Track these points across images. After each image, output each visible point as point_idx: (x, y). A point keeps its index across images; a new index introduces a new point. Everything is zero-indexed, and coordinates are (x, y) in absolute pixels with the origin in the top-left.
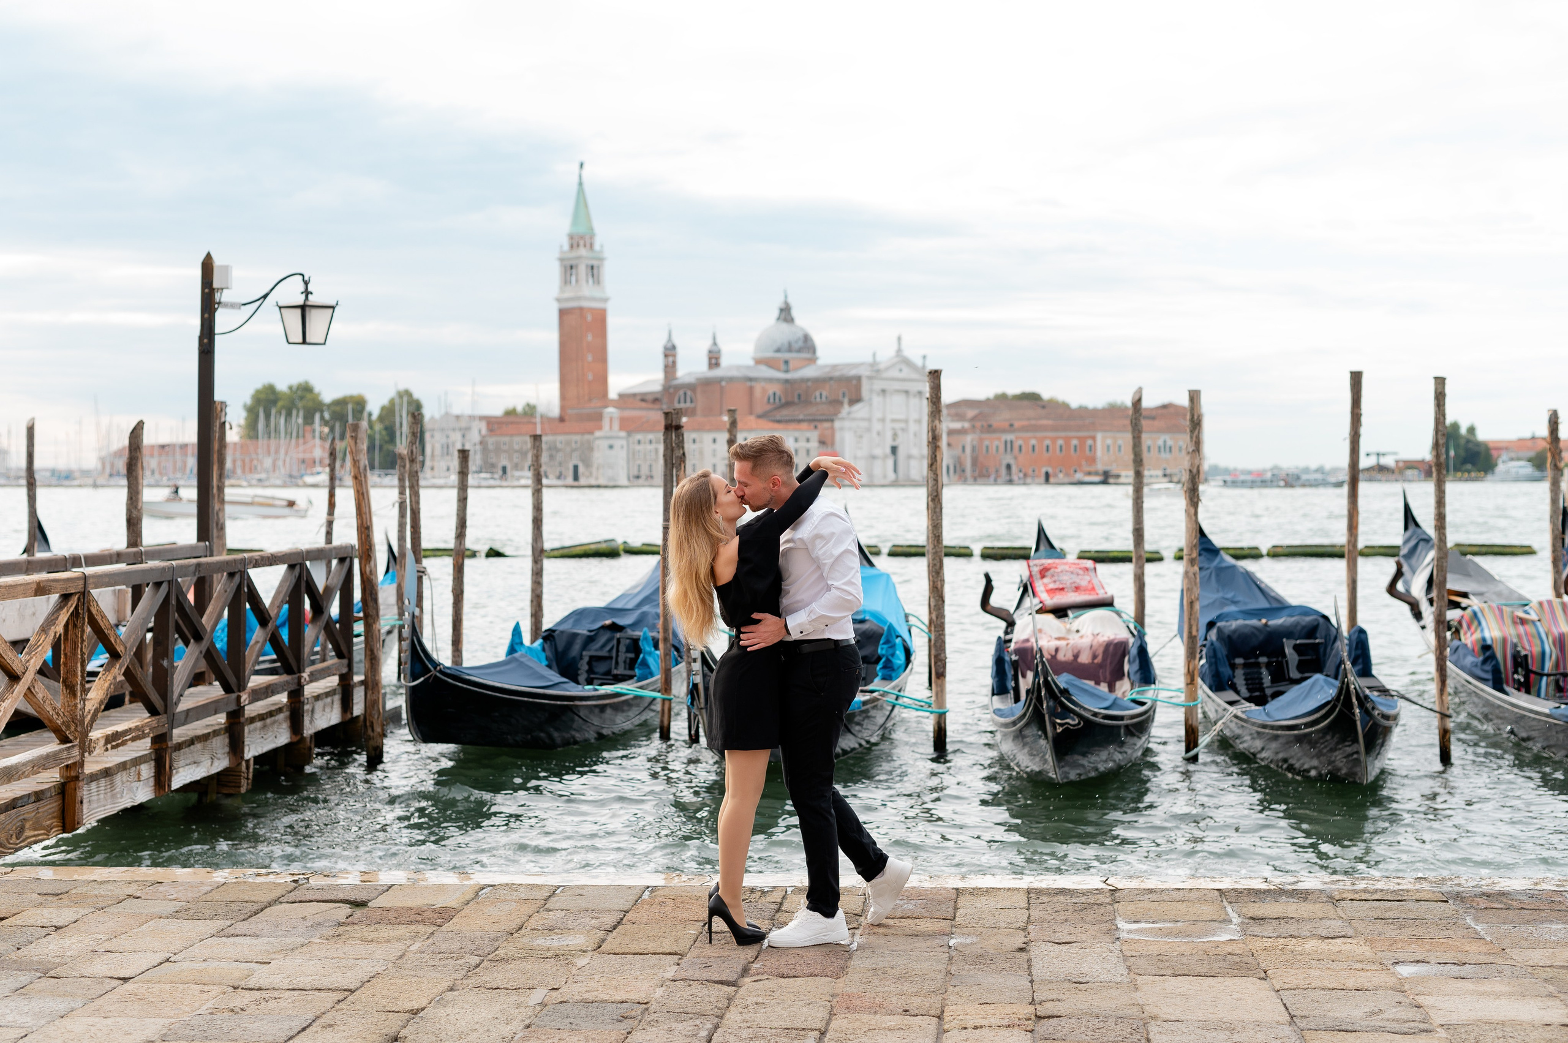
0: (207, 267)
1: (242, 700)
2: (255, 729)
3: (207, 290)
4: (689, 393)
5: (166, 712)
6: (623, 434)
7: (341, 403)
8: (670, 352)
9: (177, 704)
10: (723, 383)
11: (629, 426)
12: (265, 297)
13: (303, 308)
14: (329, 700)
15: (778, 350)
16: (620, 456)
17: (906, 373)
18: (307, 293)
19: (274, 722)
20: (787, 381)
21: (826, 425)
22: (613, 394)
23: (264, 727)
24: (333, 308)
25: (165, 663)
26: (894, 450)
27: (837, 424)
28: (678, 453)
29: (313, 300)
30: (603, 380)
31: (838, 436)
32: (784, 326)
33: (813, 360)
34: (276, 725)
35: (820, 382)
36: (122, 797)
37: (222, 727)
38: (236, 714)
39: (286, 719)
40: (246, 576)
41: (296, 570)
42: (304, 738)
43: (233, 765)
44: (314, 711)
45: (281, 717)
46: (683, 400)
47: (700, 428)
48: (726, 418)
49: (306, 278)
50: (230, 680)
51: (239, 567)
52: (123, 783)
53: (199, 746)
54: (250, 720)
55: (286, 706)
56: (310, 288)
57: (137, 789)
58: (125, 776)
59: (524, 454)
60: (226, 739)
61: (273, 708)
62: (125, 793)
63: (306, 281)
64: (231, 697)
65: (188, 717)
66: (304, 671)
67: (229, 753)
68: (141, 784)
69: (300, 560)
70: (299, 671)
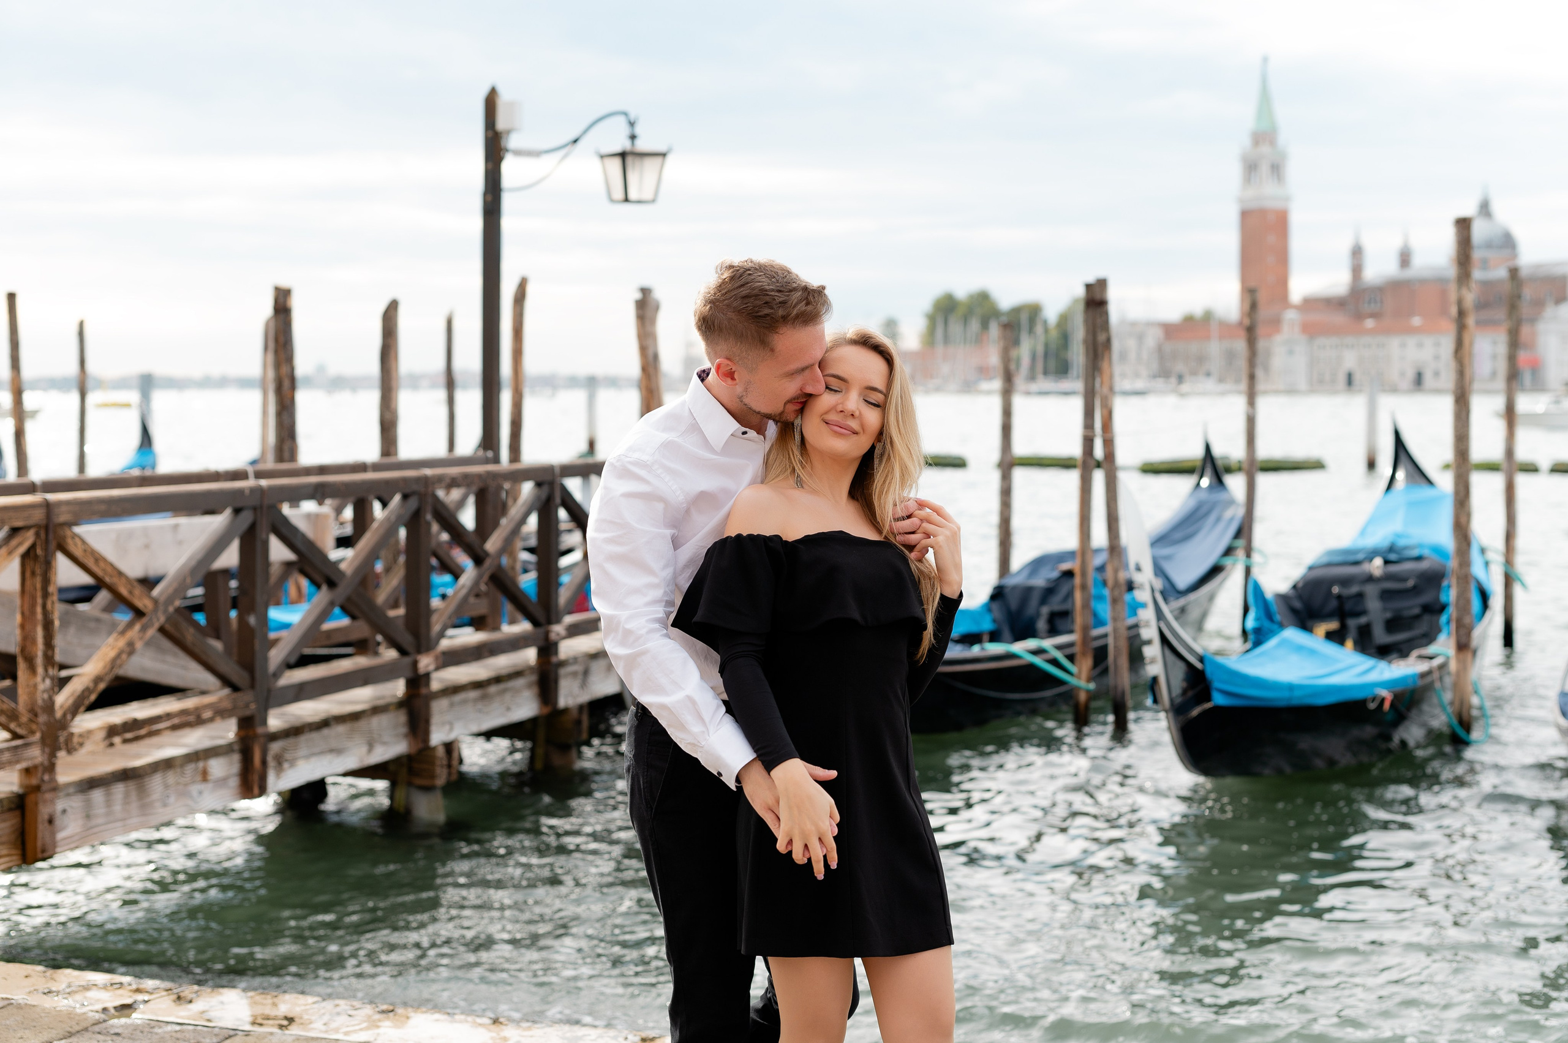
0: (491, 103)
1: (427, 664)
2: (464, 702)
3: (491, 134)
4: (1378, 296)
5: (252, 686)
6: (1304, 339)
7: (1017, 311)
8: (1357, 253)
9: (277, 675)
10: (1416, 285)
11: (1310, 330)
12: (575, 141)
13: (623, 155)
16: (1300, 361)
18: (633, 137)
19: (505, 691)
20: (1485, 283)
21: (1528, 328)
22: (1295, 297)
23: (484, 698)
24: (664, 155)
25: (252, 620)
27: (1541, 328)
29: (642, 145)
30: (1283, 283)
31: (1541, 339)
32: (1484, 224)
33: (1515, 258)
34: (508, 695)
36: (165, 805)
37: (394, 700)
38: (417, 682)
39: (529, 686)
40: (430, 500)
41: (545, 490)
42: (566, 711)
43: (414, 751)
44: (586, 673)
45: (520, 682)
46: (1369, 302)
47: (1388, 331)
48: (1416, 321)
49: (632, 117)
50: (407, 640)
51: (415, 487)
52: (167, 786)
53: (341, 729)
54: (454, 690)
55: (531, 669)
56: (638, 130)
57: (200, 793)
58: (171, 777)
59: (1201, 359)
60: (402, 717)
61: (504, 672)
62: (172, 799)
63: (632, 121)
64: (407, 660)
65: (302, 692)
66: (558, 621)
67: (406, 736)
68: (210, 785)
69: (548, 478)
70: (550, 622)
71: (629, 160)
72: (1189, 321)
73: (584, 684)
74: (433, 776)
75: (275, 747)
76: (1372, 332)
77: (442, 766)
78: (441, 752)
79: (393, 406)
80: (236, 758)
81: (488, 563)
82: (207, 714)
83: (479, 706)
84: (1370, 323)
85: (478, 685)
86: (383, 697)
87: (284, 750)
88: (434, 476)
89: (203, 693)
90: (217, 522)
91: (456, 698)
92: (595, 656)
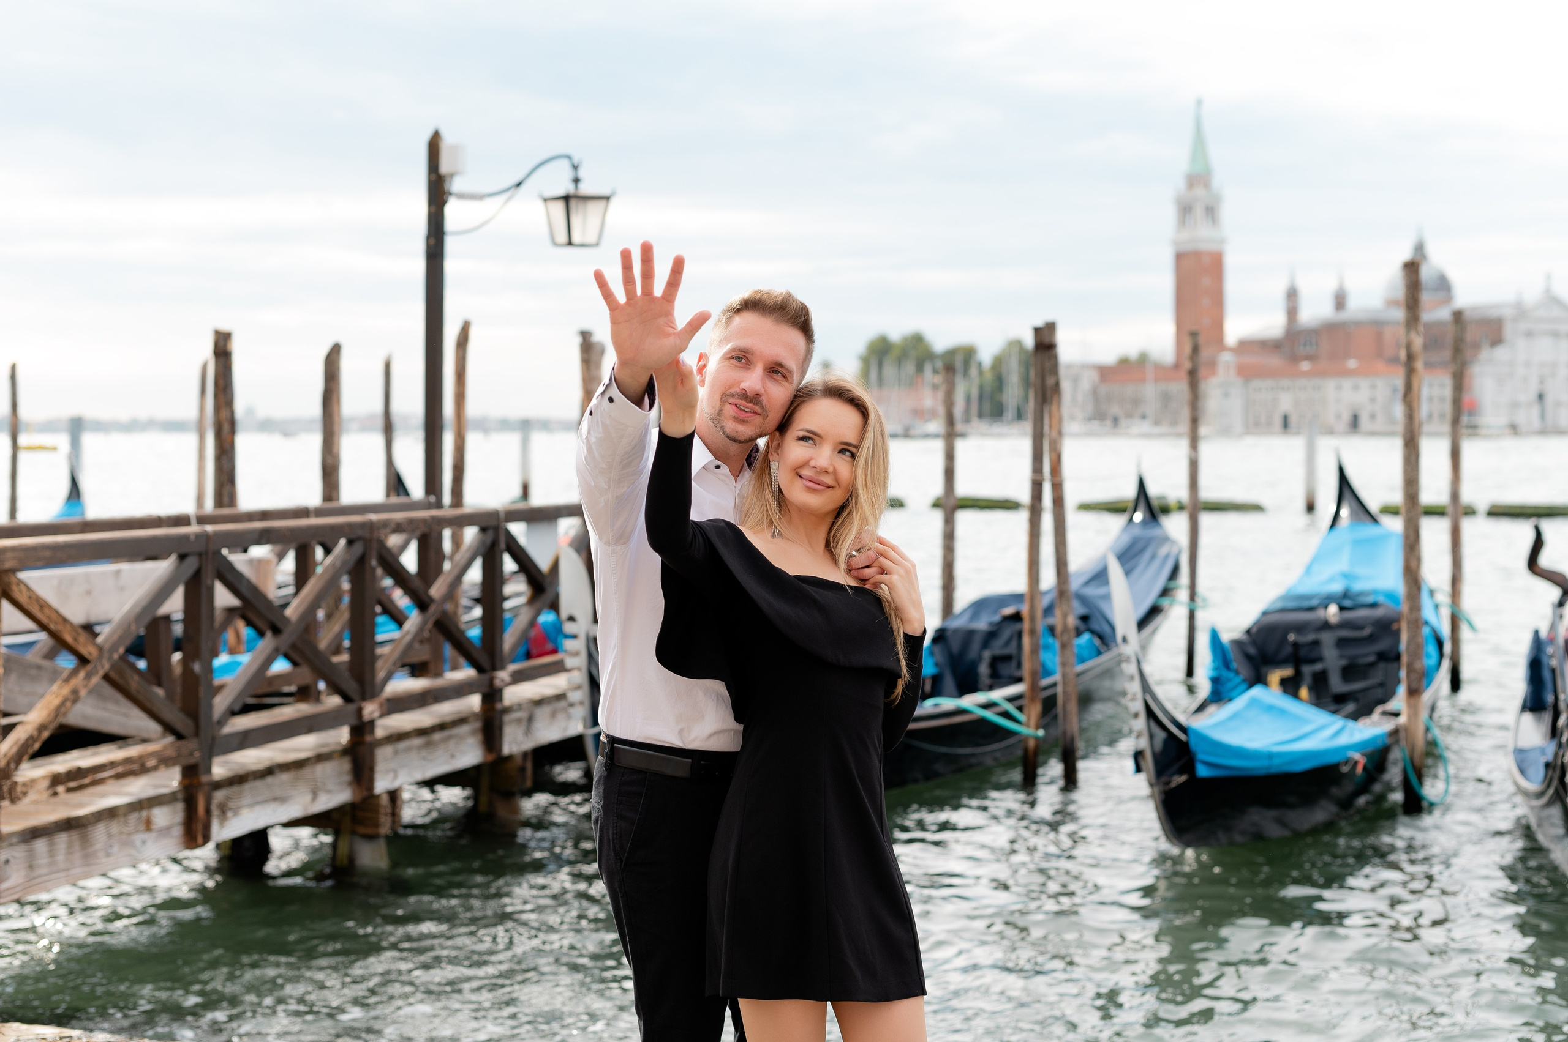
0: (434, 148)
2: (409, 749)
3: (434, 177)
4: (1313, 338)
5: (197, 733)
6: (1240, 381)
7: (951, 353)
8: (1292, 295)
9: (221, 723)
10: (1351, 327)
11: (1245, 372)
12: (519, 185)
13: (567, 199)
16: (1236, 403)
17: (1554, 313)
18: (576, 181)
19: (449, 738)
22: (1230, 340)
23: (428, 745)
24: (607, 198)
25: (197, 667)
26: (1541, 397)
27: (1473, 368)
30: (1219, 325)
31: (1474, 382)
33: (1448, 299)
34: (453, 741)
36: (108, 855)
37: (339, 748)
38: (361, 729)
39: (473, 733)
40: (375, 545)
41: (490, 535)
42: (510, 758)
43: (358, 799)
44: (530, 719)
45: (464, 729)
46: (1305, 345)
47: (1323, 374)
48: (1352, 363)
49: (576, 161)
50: (351, 686)
51: (360, 533)
52: (110, 836)
53: (285, 777)
54: (400, 737)
55: (475, 715)
56: (581, 174)
57: (144, 842)
58: (115, 827)
59: (1136, 402)
60: (345, 765)
61: (448, 719)
62: (115, 849)
63: (576, 164)
64: (352, 707)
65: (247, 740)
66: (502, 668)
67: (350, 784)
68: (153, 835)
69: (493, 523)
70: (494, 668)
71: (573, 203)
72: (1124, 363)
73: (528, 731)
74: (377, 825)
75: (219, 796)
76: (1308, 374)
77: (386, 814)
78: (385, 800)
79: (335, 451)
80: (180, 807)
81: (432, 609)
82: (151, 763)
83: (424, 753)
84: (1305, 366)
85: (422, 732)
86: (327, 745)
87: (228, 798)
88: (379, 522)
89: (145, 741)
90: (162, 568)
91: (402, 745)
92: (539, 702)
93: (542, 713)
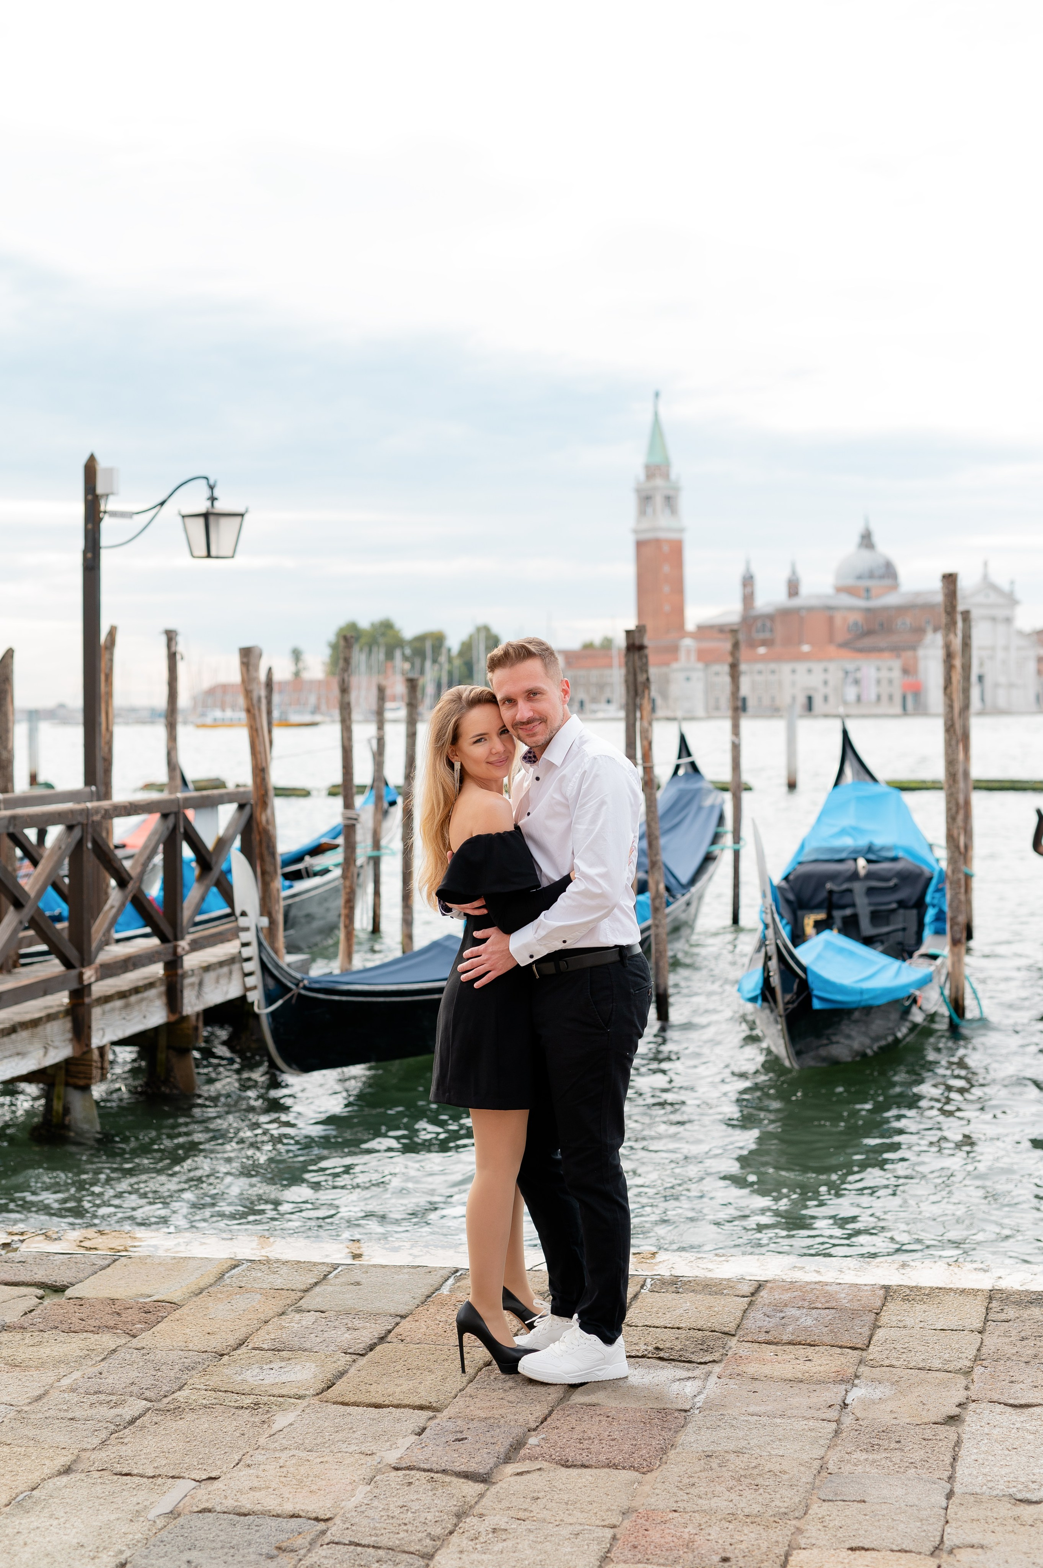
0: (90, 470)
1: (85, 977)
2: (113, 1010)
3: (90, 497)
4: (768, 624)
6: (700, 665)
7: (419, 640)
8: (748, 581)
10: (803, 613)
11: (705, 657)
12: (161, 504)
13: (206, 516)
14: (225, 970)
15: (860, 577)
16: (697, 687)
17: (993, 598)
18: (213, 499)
19: (142, 1000)
20: (868, 610)
21: (909, 654)
22: (690, 625)
23: (127, 1006)
24: (242, 515)
26: (981, 678)
27: (921, 652)
28: (641, 678)
29: (220, 507)
30: (679, 611)
31: (921, 665)
32: (866, 554)
33: (895, 586)
34: (144, 1004)
35: (902, 610)
37: (62, 1009)
38: (80, 994)
39: (160, 995)
40: (90, 830)
41: (171, 820)
42: (187, 1018)
43: (77, 1055)
44: (201, 984)
45: (153, 992)
46: (761, 630)
47: (779, 659)
48: (806, 648)
49: (212, 482)
50: (72, 954)
51: (80, 819)
53: (24, 1034)
54: (106, 999)
55: (160, 979)
56: (217, 493)
60: (68, 1024)
61: (141, 983)
63: (212, 485)
64: (74, 973)
66: (182, 938)
67: (71, 1040)
69: (175, 809)
70: (176, 939)
71: (212, 519)
72: (588, 648)
73: (199, 995)
76: (763, 659)
77: (97, 1067)
78: (96, 1055)
81: (131, 886)
83: (124, 1014)
84: (762, 650)
85: (122, 995)
86: (51, 1007)
88: (92, 808)
91: (108, 1006)
92: (207, 968)
93: (210, 977)
